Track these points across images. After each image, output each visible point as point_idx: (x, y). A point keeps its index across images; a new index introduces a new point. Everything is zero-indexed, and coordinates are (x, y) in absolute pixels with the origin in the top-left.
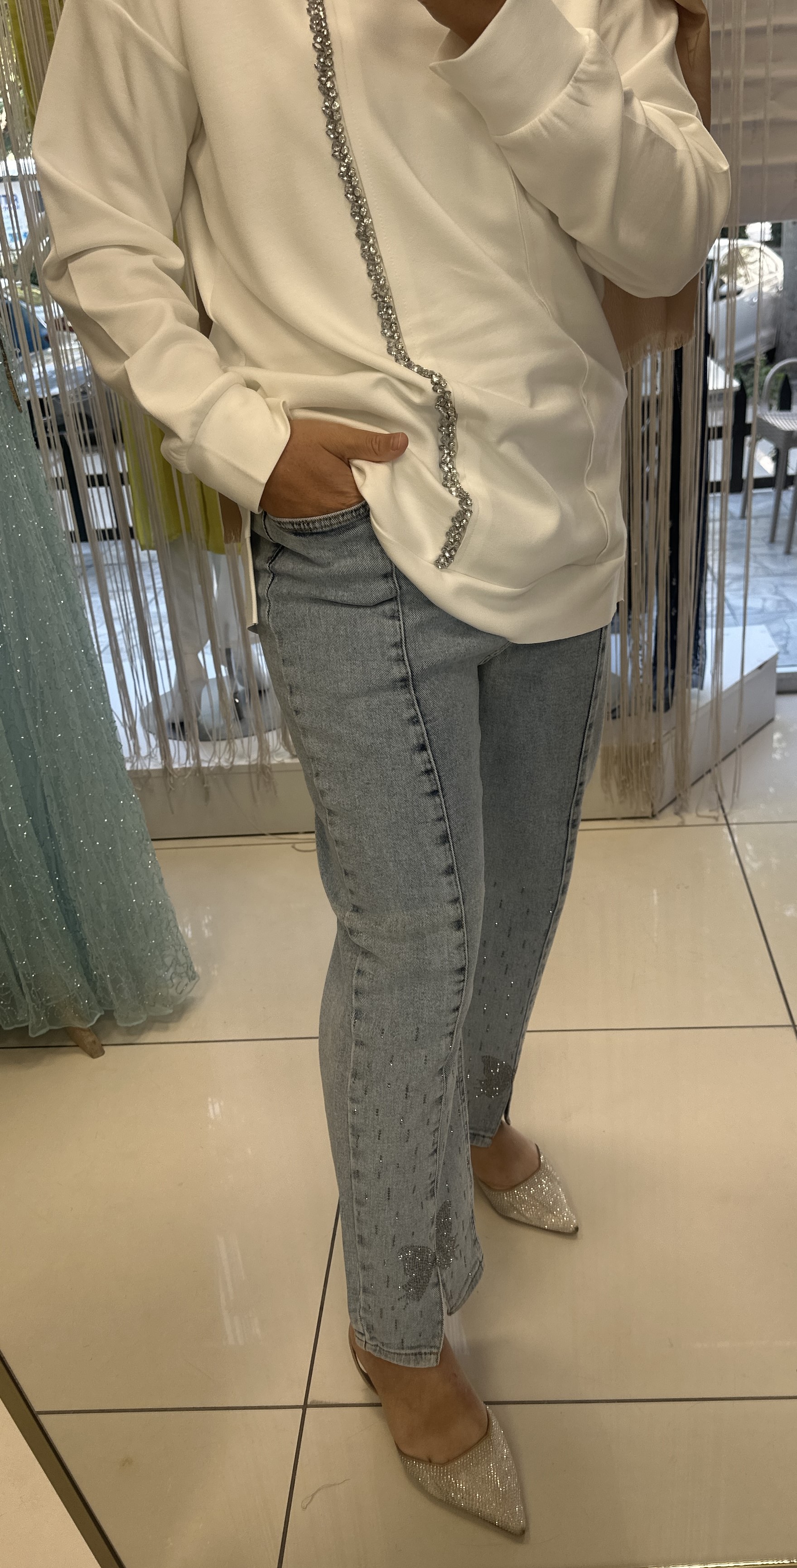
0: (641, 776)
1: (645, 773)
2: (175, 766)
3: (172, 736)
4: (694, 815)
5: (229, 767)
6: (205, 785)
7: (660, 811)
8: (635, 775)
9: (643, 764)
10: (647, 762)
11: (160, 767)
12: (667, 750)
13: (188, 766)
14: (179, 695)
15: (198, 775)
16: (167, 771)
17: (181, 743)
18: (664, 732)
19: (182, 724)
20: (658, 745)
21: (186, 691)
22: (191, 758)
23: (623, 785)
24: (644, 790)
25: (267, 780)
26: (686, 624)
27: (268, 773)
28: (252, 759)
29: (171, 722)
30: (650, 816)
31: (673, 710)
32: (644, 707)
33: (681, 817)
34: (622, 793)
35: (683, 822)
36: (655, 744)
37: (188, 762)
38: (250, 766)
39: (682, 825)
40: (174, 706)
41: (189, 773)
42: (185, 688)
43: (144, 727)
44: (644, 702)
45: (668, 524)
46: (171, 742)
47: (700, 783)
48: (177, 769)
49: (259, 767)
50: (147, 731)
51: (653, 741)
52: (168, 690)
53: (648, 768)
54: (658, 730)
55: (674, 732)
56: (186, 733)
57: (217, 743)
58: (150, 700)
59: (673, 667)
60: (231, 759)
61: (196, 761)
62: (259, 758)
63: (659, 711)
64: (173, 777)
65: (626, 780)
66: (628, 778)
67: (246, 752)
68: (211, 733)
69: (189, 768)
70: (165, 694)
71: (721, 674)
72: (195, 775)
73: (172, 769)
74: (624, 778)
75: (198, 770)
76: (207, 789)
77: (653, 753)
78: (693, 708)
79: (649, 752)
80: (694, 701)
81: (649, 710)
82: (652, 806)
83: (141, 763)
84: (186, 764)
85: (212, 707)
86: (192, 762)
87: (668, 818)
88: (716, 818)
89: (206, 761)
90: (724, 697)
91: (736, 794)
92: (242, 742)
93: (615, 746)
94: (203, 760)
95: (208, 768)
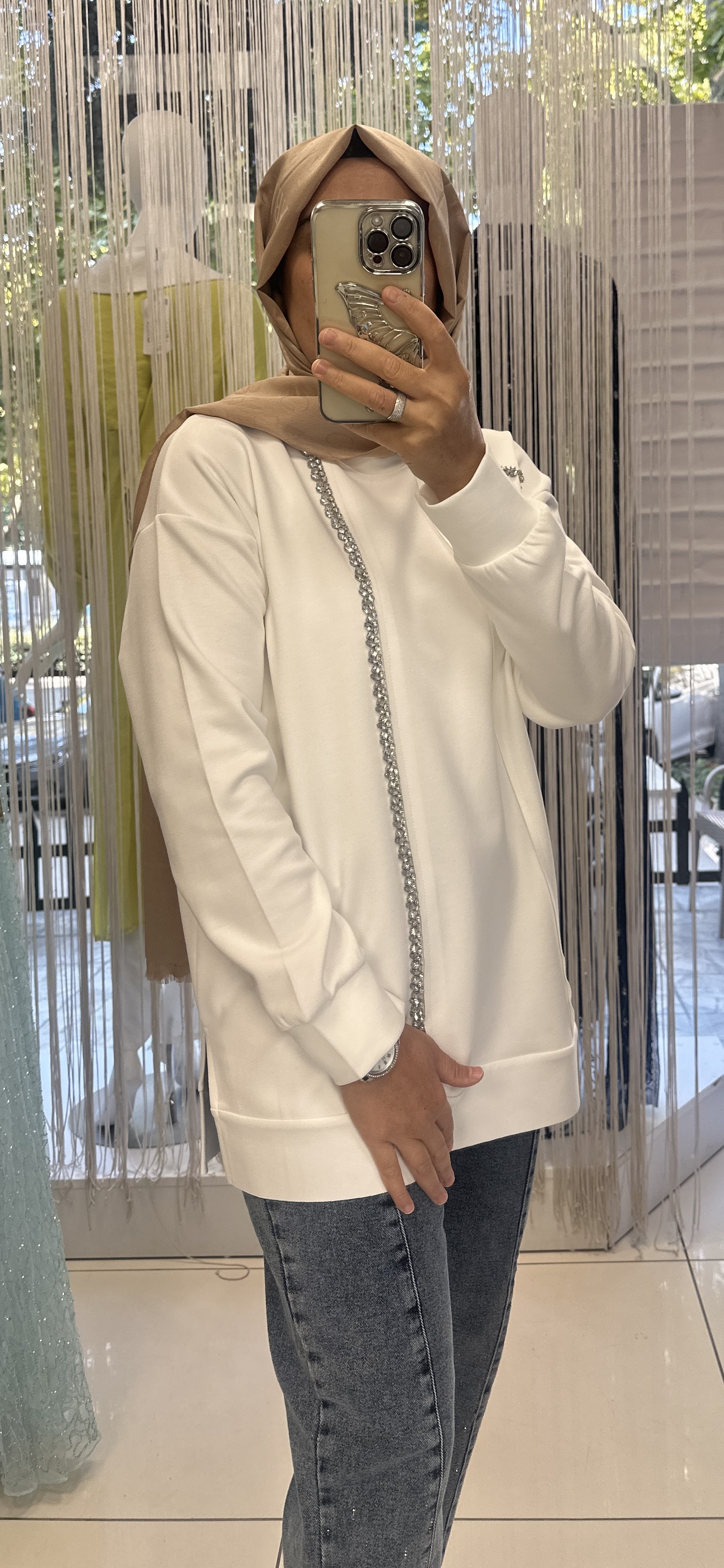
0: (596, 1203)
1: (599, 1200)
2: (99, 1177)
3: (100, 1141)
4: (652, 1248)
5: (156, 1180)
6: (129, 1200)
7: (616, 1243)
8: (589, 1202)
9: (598, 1190)
10: (602, 1187)
11: (83, 1177)
12: (623, 1173)
13: (113, 1177)
14: (113, 1097)
15: (122, 1187)
16: (89, 1182)
18: (619, 1155)
19: (112, 1128)
20: (613, 1169)
21: (121, 1093)
22: (117, 1168)
23: (577, 1213)
24: (599, 1219)
25: (195, 1196)
26: (637, 1039)
27: (197, 1188)
28: (181, 1171)
29: (100, 1125)
30: (606, 1248)
31: (628, 1128)
32: (598, 1126)
33: (639, 1250)
34: (576, 1222)
35: (641, 1257)
36: (609, 1167)
37: (113, 1173)
38: (178, 1179)
39: (640, 1260)
40: (106, 1109)
41: (113, 1185)
42: (120, 1090)
43: (72, 1131)
44: (598, 1120)
45: (616, 933)
47: (658, 1211)
48: (100, 1180)
49: (188, 1180)
50: (75, 1134)
51: (608, 1164)
52: (102, 1086)
53: (603, 1195)
54: (613, 1151)
55: (629, 1154)
56: (116, 1139)
58: (83, 1097)
59: (627, 1081)
60: (159, 1171)
61: (122, 1172)
62: (189, 1171)
63: (613, 1128)
64: (96, 1189)
65: (579, 1207)
66: (583, 1205)
67: (176, 1164)
68: (141, 1138)
69: (114, 1180)
70: (98, 1091)
71: (676, 1093)
72: (120, 1187)
73: (96, 1181)
74: (577, 1205)
75: (124, 1181)
76: (130, 1203)
77: (608, 1177)
78: (648, 1129)
79: (603, 1177)
80: (648, 1119)
81: (603, 1128)
82: (608, 1236)
83: (64, 1174)
84: (111, 1175)
85: (146, 1111)
86: (117, 1173)
87: (625, 1251)
88: (676, 1253)
89: (132, 1172)
90: (679, 1116)
91: (696, 1227)
93: (569, 1168)
94: (130, 1172)
95: (134, 1179)
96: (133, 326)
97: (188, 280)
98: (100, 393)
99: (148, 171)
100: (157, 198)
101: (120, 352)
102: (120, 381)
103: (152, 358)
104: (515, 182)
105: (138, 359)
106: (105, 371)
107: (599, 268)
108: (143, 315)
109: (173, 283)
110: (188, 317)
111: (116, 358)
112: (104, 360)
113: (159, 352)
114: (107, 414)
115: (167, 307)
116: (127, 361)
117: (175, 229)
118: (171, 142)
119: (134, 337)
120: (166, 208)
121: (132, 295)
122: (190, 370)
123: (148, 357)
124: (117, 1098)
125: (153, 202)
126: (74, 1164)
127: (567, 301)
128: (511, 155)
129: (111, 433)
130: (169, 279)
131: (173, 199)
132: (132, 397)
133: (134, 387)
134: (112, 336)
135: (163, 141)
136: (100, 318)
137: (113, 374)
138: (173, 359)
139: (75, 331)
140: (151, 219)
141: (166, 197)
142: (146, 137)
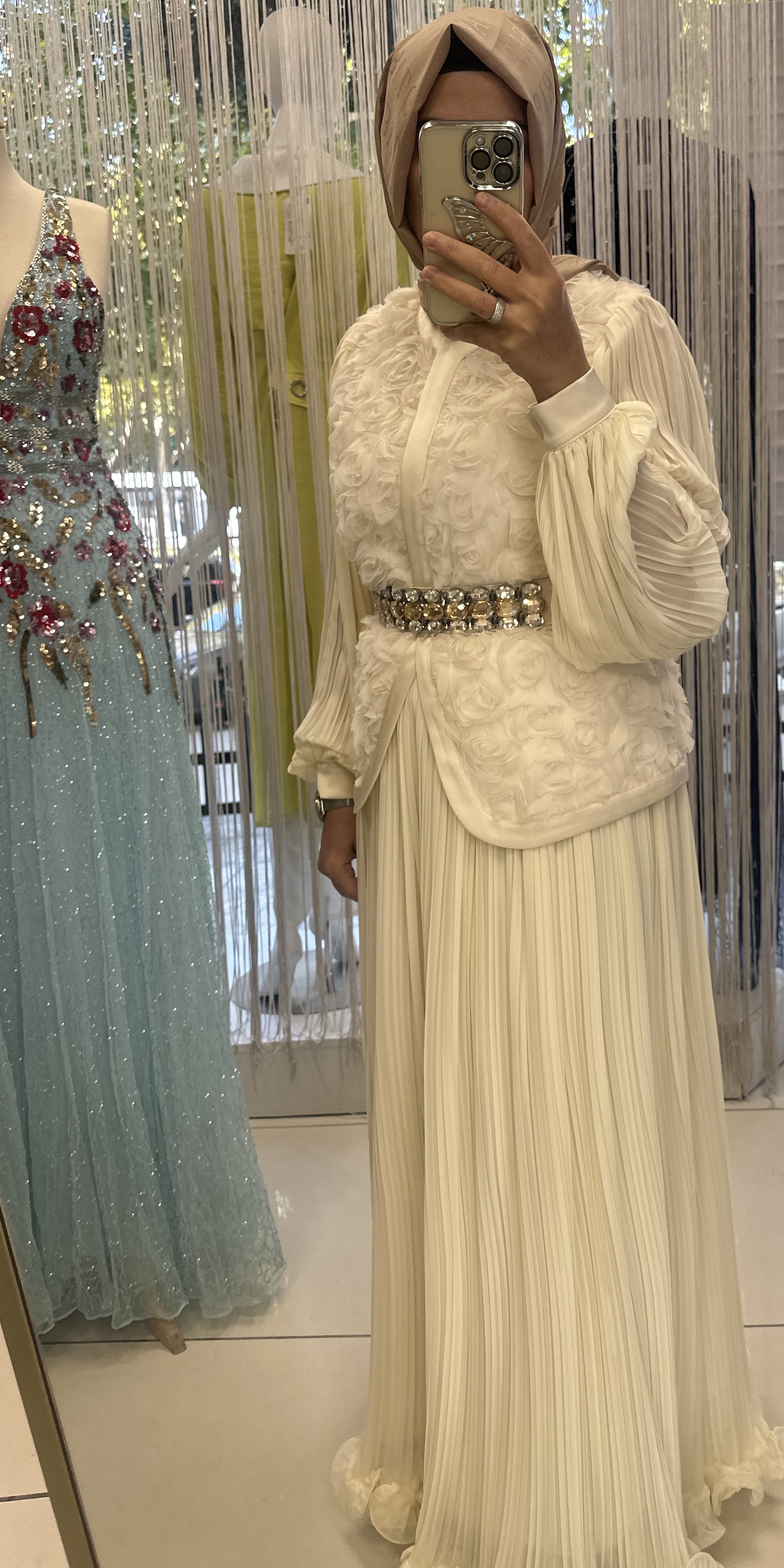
2: (265, 1040)
3: (265, 1010)
5: (320, 1041)
6: (293, 1062)
7: (750, 1093)
11: (249, 1042)
13: (277, 1040)
15: (286, 1050)
16: (255, 1046)
17: (273, 1016)
18: (752, 1012)
19: (276, 997)
21: (285, 964)
22: (281, 1032)
25: (356, 1055)
26: (768, 905)
28: (343, 1033)
29: (265, 995)
30: (741, 1097)
31: (759, 988)
32: (732, 987)
33: (770, 1100)
35: (772, 1105)
36: (743, 1023)
37: (278, 1036)
38: (341, 1040)
39: (772, 1108)
40: (270, 977)
41: (278, 1048)
42: (283, 961)
44: (732, 982)
45: (749, 811)
46: (263, 1016)
48: (266, 1043)
49: (349, 1041)
51: (741, 1020)
52: (266, 960)
53: (737, 1048)
54: (746, 1008)
55: (760, 1011)
56: (280, 1007)
57: (310, 1017)
60: (322, 1033)
61: (286, 1035)
62: (351, 1033)
63: (746, 988)
64: (261, 1052)
67: (338, 1025)
68: (304, 1005)
69: (279, 1043)
70: (263, 965)
72: (284, 1049)
73: (261, 1044)
75: (288, 1043)
76: (294, 1065)
84: (275, 1038)
85: (308, 979)
86: (282, 1036)
89: (296, 1035)
92: (335, 1015)
94: (294, 1035)
95: (298, 1042)
96: (277, 225)
97: (329, 178)
98: (246, 294)
99: (288, 68)
100: (298, 95)
101: (264, 250)
102: (264, 281)
103: (296, 258)
104: (652, 74)
105: (282, 259)
106: (250, 273)
107: (736, 163)
108: (285, 214)
109: (316, 181)
110: (331, 214)
111: (261, 257)
112: (249, 261)
113: (303, 252)
114: (253, 315)
115: (309, 206)
116: (271, 259)
117: (316, 125)
118: (310, 36)
119: (277, 237)
120: (307, 106)
121: (275, 194)
122: (333, 269)
123: (291, 257)
124: (280, 969)
125: (294, 100)
126: (240, 1031)
127: (705, 194)
128: (649, 48)
129: (258, 334)
130: (310, 177)
131: (314, 96)
132: (277, 297)
133: (279, 286)
134: (256, 236)
135: (302, 37)
136: (244, 219)
137: (258, 274)
138: (316, 257)
139: (220, 230)
140: (292, 117)
141: (306, 95)
142: (286, 33)
